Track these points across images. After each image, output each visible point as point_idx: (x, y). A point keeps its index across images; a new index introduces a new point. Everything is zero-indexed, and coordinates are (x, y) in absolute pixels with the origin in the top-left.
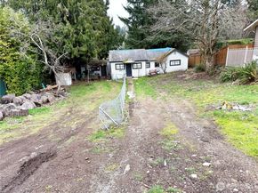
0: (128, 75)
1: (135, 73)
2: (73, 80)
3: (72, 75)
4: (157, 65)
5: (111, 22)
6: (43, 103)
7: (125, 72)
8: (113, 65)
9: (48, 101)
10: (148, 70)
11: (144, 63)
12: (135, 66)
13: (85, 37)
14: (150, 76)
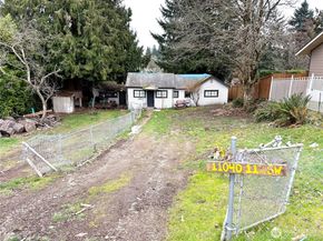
0: (149, 105)
1: (158, 102)
2: (76, 107)
3: (76, 100)
4: (187, 95)
5: (134, 38)
6: (16, 132)
7: (145, 100)
8: (130, 91)
9: (24, 131)
10: (175, 100)
11: (170, 91)
12: (159, 94)
13: (90, 53)
14: (177, 107)
